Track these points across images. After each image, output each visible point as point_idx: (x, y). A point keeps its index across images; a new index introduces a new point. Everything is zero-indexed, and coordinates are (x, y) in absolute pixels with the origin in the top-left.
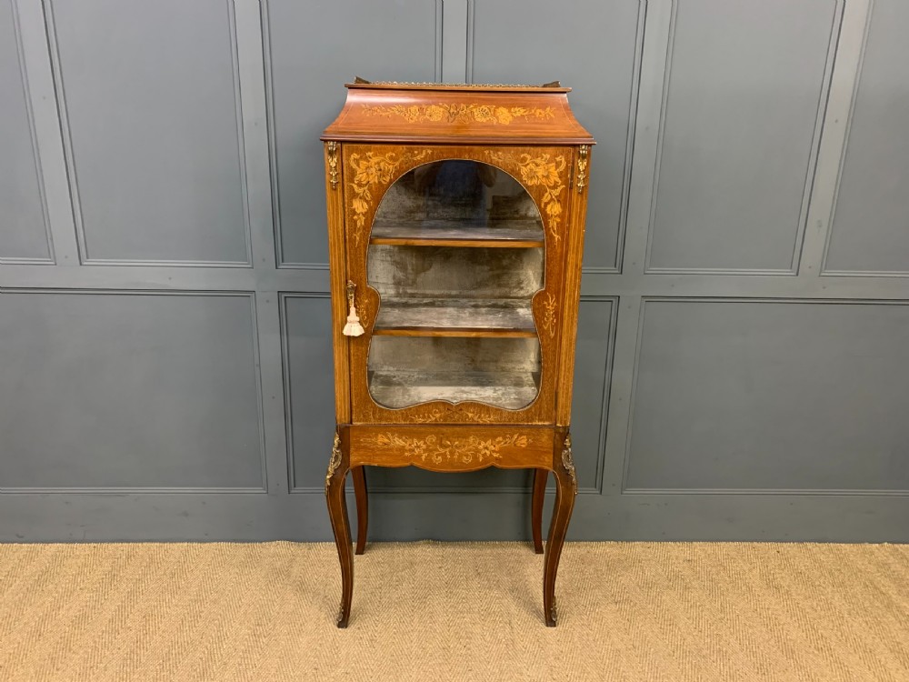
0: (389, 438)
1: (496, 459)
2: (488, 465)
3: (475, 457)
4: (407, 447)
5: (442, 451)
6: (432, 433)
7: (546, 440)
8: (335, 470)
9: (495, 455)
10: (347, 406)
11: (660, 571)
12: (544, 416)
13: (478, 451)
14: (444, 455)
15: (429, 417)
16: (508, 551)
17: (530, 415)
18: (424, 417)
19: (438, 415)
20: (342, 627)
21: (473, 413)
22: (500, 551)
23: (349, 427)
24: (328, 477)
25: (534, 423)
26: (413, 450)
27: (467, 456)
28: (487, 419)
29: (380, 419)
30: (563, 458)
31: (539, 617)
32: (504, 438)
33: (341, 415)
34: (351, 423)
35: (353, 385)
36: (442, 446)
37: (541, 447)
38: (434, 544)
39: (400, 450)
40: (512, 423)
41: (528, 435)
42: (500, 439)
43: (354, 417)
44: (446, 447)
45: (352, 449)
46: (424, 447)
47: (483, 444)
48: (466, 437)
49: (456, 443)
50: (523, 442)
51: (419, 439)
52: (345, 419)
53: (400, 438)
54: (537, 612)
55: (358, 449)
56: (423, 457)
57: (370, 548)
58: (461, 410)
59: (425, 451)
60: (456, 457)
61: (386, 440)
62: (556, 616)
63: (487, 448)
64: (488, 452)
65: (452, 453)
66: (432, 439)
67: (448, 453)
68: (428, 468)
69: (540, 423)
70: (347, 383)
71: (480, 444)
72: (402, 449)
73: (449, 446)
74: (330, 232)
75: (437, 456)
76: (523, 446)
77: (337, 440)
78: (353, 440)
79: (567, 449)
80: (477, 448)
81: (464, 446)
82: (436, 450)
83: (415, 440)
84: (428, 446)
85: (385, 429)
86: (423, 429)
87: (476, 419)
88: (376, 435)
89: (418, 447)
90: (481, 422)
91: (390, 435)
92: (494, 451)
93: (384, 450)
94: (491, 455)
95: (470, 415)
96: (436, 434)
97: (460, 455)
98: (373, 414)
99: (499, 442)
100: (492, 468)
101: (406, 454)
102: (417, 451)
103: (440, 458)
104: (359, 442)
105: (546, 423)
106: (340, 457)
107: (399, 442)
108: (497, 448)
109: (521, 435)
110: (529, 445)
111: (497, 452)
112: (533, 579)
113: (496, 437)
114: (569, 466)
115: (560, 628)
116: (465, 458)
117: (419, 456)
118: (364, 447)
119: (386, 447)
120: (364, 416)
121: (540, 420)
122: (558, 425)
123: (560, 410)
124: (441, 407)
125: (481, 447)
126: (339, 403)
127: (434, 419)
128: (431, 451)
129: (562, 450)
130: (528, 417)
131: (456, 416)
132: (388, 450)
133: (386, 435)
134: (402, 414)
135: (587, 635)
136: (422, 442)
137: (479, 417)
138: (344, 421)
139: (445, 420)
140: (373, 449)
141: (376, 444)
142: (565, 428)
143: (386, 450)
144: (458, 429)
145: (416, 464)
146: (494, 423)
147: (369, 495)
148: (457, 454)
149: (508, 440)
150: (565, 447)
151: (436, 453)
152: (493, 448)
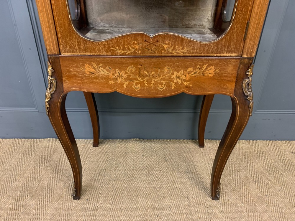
0: (94, 68)
1: (187, 87)
2: (180, 91)
3: (169, 86)
4: (111, 76)
5: (140, 80)
6: (131, 64)
7: (231, 70)
8: (51, 95)
9: (186, 83)
10: (54, 36)
11: (277, 159)
12: (232, 47)
13: (171, 80)
14: (142, 83)
15: (129, 49)
16: (183, 145)
17: (219, 47)
18: (124, 49)
19: (137, 47)
20: (76, 199)
21: (169, 44)
22: (178, 145)
23: (58, 58)
24: (47, 100)
25: (222, 55)
26: (116, 79)
27: (162, 84)
28: (180, 51)
29: (86, 50)
30: (244, 85)
31: (206, 192)
32: (195, 68)
33: (50, 46)
34: (60, 54)
35: (55, 14)
36: (140, 75)
37: (226, 77)
38: (139, 141)
39: (105, 78)
40: (203, 54)
41: (216, 65)
42: (190, 69)
43: (61, 48)
44: (144, 76)
45: (64, 78)
46: (125, 76)
47: (176, 73)
48: (161, 68)
49: (153, 73)
50: (211, 71)
51: (121, 70)
52: (54, 49)
53: (104, 68)
54: (205, 188)
55: (69, 77)
56: (125, 85)
57: (102, 143)
58: (157, 41)
59: (126, 80)
60: (152, 85)
61: (93, 70)
62: (219, 195)
63: (178, 77)
64: (180, 81)
65: (149, 82)
66: (131, 69)
67: (145, 82)
68: (129, 94)
69: (228, 55)
70: (50, 13)
71: (173, 74)
72: (107, 78)
73: (146, 76)
75: (137, 84)
76: (210, 75)
77: (50, 69)
78: (64, 69)
79: (248, 78)
80: (170, 78)
81: (159, 76)
82: (136, 79)
83: (117, 71)
84: (129, 76)
85: (90, 60)
86: (123, 60)
87: (170, 50)
88: (83, 65)
89: (121, 76)
90: (175, 54)
91: (95, 65)
92: (184, 80)
93: (91, 78)
94: (182, 83)
95: (166, 46)
96: (135, 65)
97: (156, 84)
98: (79, 45)
99: (189, 73)
100: (183, 93)
101: (111, 82)
102: (119, 80)
103: (139, 86)
104: (69, 71)
105: (234, 55)
106: (54, 83)
107: (103, 72)
108: (187, 78)
109: (210, 65)
110: (216, 74)
111: (187, 81)
112: (200, 165)
113: (187, 68)
114: (248, 93)
115: (221, 200)
116: (160, 86)
117: (122, 85)
118: (75, 76)
119: (92, 76)
120: (70, 47)
121: (228, 52)
122: (244, 56)
123: (248, 41)
124: (140, 39)
125: (174, 76)
126: (45, 34)
127: (133, 50)
128: (131, 80)
129: (243, 79)
130: (217, 49)
131: (153, 48)
132: (95, 78)
133: (92, 65)
134: (104, 45)
135: (241, 207)
136: (123, 72)
137: (173, 50)
138: (53, 52)
139: (143, 52)
140: (82, 78)
141: (84, 73)
142: (249, 59)
143: (93, 78)
144: (154, 60)
145: (119, 90)
146: (187, 54)
147: (99, 113)
148: (153, 82)
149: (198, 70)
150: (247, 77)
151: (136, 82)
152: (184, 77)
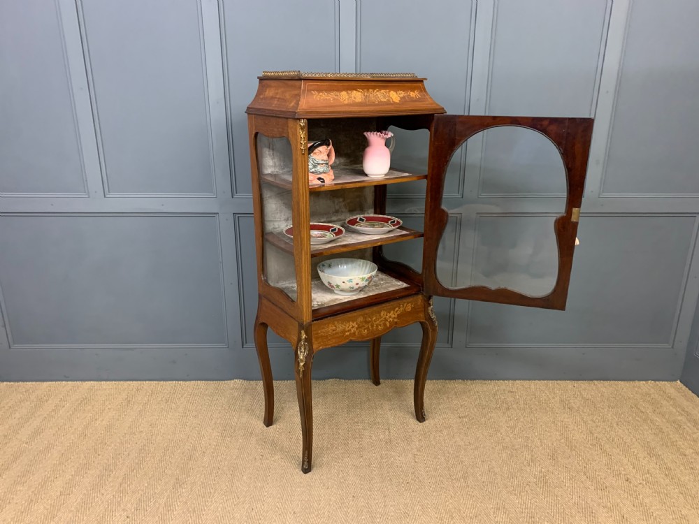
0: (335, 326)
1: (396, 323)
2: (392, 327)
3: (385, 325)
4: (347, 329)
5: (366, 326)
6: (360, 315)
7: (420, 303)
8: (306, 358)
9: (395, 320)
13: (386, 320)
14: (368, 328)
23: (311, 325)
24: (302, 364)
26: (350, 330)
27: (380, 325)
30: (430, 311)
33: (306, 317)
36: (366, 322)
37: (418, 308)
41: (411, 302)
42: (397, 309)
44: (369, 322)
45: (314, 340)
46: (357, 326)
47: (388, 315)
48: (379, 313)
49: (374, 318)
50: (409, 307)
51: (353, 321)
52: (308, 319)
53: (342, 324)
55: (317, 338)
56: (357, 334)
59: (357, 328)
60: (374, 327)
61: (334, 328)
63: (390, 317)
64: (391, 320)
65: (372, 326)
66: (360, 319)
67: (370, 326)
68: (360, 339)
72: (344, 331)
74: (301, 185)
75: (364, 330)
76: (409, 310)
78: (313, 333)
80: (385, 318)
81: (379, 319)
82: (364, 326)
83: (351, 323)
84: (359, 325)
86: (355, 314)
88: (328, 326)
89: (353, 327)
91: (336, 323)
92: (394, 318)
93: (333, 334)
94: (393, 321)
97: (377, 326)
99: (397, 311)
100: (395, 329)
101: (347, 334)
102: (353, 330)
103: (366, 331)
106: (307, 347)
108: (396, 316)
109: (408, 303)
110: (412, 309)
111: (396, 318)
113: (395, 309)
114: (433, 316)
117: (354, 333)
118: (322, 336)
119: (334, 332)
125: (388, 317)
128: (360, 327)
129: (428, 307)
132: (336, 334)
133: (334, 324)
136: (355, 323)
140: (327, 336)
141: (328, 332)
145: (353, 339)
148: (375, 325)
149: (401, 309)
150: (430, 305)
151: (363, 328)
152: (393, 316)
